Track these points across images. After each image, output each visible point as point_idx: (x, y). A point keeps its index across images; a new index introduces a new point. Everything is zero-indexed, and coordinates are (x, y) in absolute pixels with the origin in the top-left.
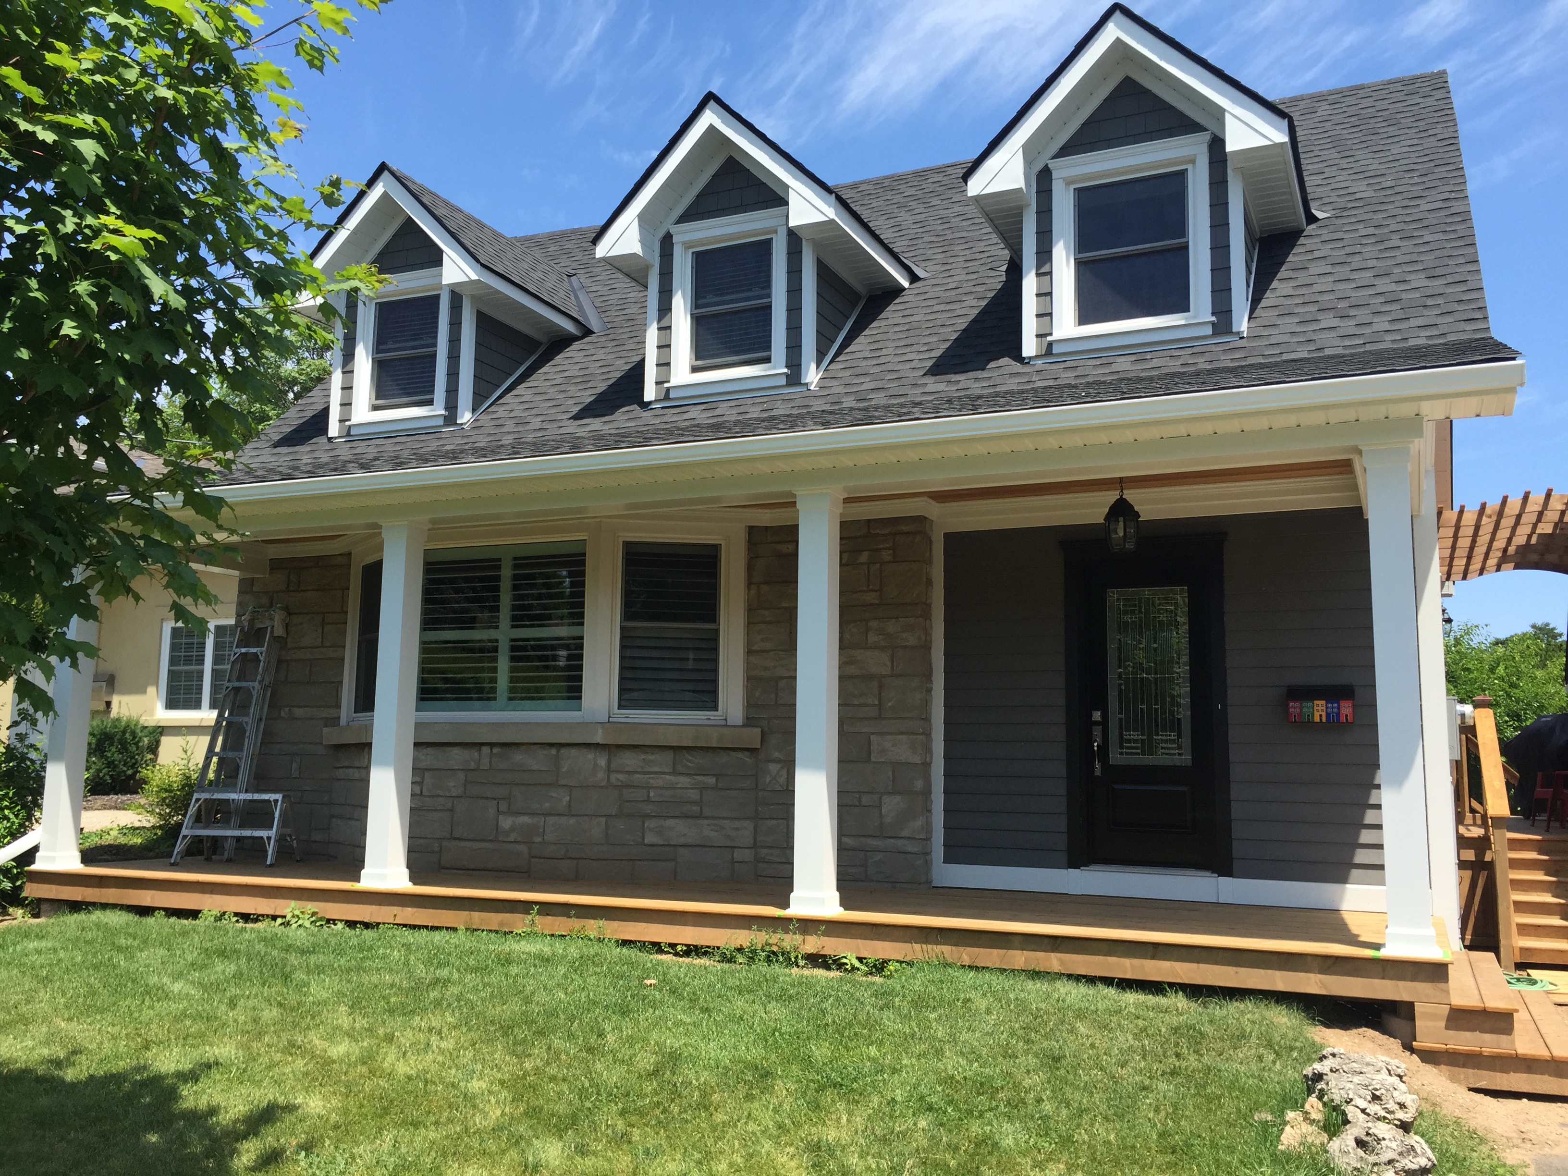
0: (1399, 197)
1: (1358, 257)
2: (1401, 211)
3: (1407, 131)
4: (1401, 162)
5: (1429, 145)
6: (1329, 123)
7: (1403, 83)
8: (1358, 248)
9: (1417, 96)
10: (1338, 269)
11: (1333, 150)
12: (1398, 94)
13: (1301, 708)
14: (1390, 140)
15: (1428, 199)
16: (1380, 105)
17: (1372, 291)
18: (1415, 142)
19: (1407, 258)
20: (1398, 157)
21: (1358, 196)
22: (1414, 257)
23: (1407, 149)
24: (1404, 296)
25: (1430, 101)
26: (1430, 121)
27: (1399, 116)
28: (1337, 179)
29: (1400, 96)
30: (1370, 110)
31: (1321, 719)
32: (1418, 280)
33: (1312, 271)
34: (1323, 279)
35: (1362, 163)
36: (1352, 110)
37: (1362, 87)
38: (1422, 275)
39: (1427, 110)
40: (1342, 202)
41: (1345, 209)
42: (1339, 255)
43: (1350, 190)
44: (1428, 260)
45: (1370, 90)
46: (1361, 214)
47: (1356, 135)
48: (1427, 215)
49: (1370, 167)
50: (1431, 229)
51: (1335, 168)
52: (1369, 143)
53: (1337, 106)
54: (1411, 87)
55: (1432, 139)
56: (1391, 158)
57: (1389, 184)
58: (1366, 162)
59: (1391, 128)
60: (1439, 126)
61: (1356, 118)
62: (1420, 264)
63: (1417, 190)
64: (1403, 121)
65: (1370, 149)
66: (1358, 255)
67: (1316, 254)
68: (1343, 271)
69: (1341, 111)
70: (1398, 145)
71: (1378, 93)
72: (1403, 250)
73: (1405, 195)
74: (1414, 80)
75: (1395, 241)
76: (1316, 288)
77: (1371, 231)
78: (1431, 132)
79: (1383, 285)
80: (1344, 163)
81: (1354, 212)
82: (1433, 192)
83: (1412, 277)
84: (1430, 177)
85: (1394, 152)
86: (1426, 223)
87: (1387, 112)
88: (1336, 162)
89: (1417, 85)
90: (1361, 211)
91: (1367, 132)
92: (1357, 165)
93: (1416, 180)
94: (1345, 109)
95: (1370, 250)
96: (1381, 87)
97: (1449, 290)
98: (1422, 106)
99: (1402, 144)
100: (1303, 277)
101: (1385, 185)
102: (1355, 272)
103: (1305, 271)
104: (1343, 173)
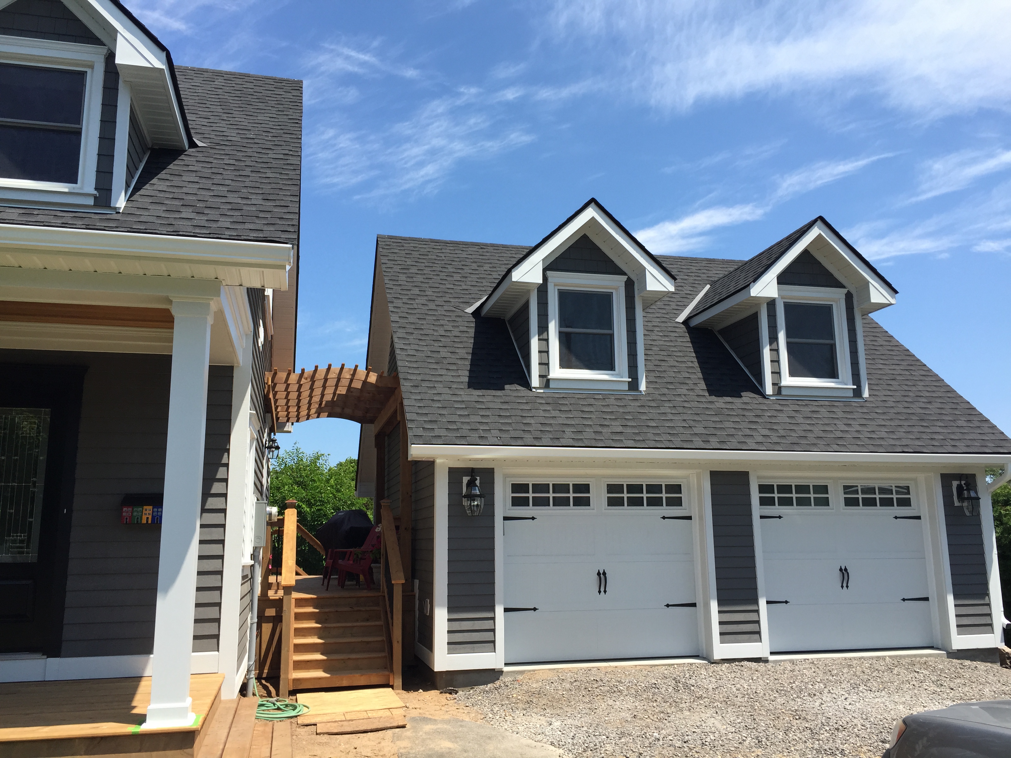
0: (256, 146)
1: (219, 177)
2: (255, 154)
3: (270, 108)
4: (263, 125)
5: (282, 120)
6: (221, 91)
7: (274, 81)
8: (221, 171)
9: (282, 90)
10: (204, 181)
11: (219, 107)
12: (270, 86)
13: (132, 513)
14: (258, 111)
15: (274, 152)
16: (258, 89)
17: (224, 200)
18: (275, 116)
19: (254, 184)
20: (261, 122)
21: (229, 138)
22: (258, 185)
23: (268, 119)
24: (245, 208)
25: (289, 95)
26: (287, 106)
27: (267, 98)
28: (218, 125)
29: (271, 88)
30: (250, 90)
31: (147, 521)
32: (257, 200)
33: (184, 178)
34: (191, 185)
35: (237, 119)
36: (238, 87)
37: (248, 76)
38: (260, 197)
39: (286, 100)
40: (217, 139)
41: (218, 144)
42: (207, 172)
43: (225, 134)
44: (267, 188)
45: (253, 78)
46: (228, 150)
47: (237, 102)
48: (272, 160)
49: (241, 123)
50: (273, 170)
51: (218, 118)
52: (244, 109)
53: (229, 82)
54: (280, 84)
55: (285, 117)
56: (256, 121)
57: (251, 136)
58: (240, 120)
59: (261, 104)
60: (291, 110)
61: (239, 92)
62: (260, 189)
63: (269, 145)
64: (269, 102)
65: (244, 113)
66: (220, 175)
67: (191, 168)
68: (207, 183)
69: (231, 85)
70: (263, 115)
71: (257, 82)
72: (251, 179)
73: (260, 146)
74: (281, 81)
75: (247, 172)
76: (185, 190)
77: (232, 162)
78: (285, 113)
79: (233, 198)
80: (225, 116)
81: (223, 147)
82: (279, 148)
83: (254, 197)
84: (279, 139)
85: (259, 118)
86: (269, 165)
87: (261, 94)
88: (221, 114)
89: (283, 84)
90: (227, 148)
91: (245, 102)
92: (233, 119)
93: (270, 138)
94: (234, 85)
95: (229, 174)
96: (261, 79)
97: (276, 210)
98: (283, 96)
99: (266, 115)
100: (176, 181)
101: (248, 136)
102: (215, 186)
103: (179, 177)
104: (222, 122)
